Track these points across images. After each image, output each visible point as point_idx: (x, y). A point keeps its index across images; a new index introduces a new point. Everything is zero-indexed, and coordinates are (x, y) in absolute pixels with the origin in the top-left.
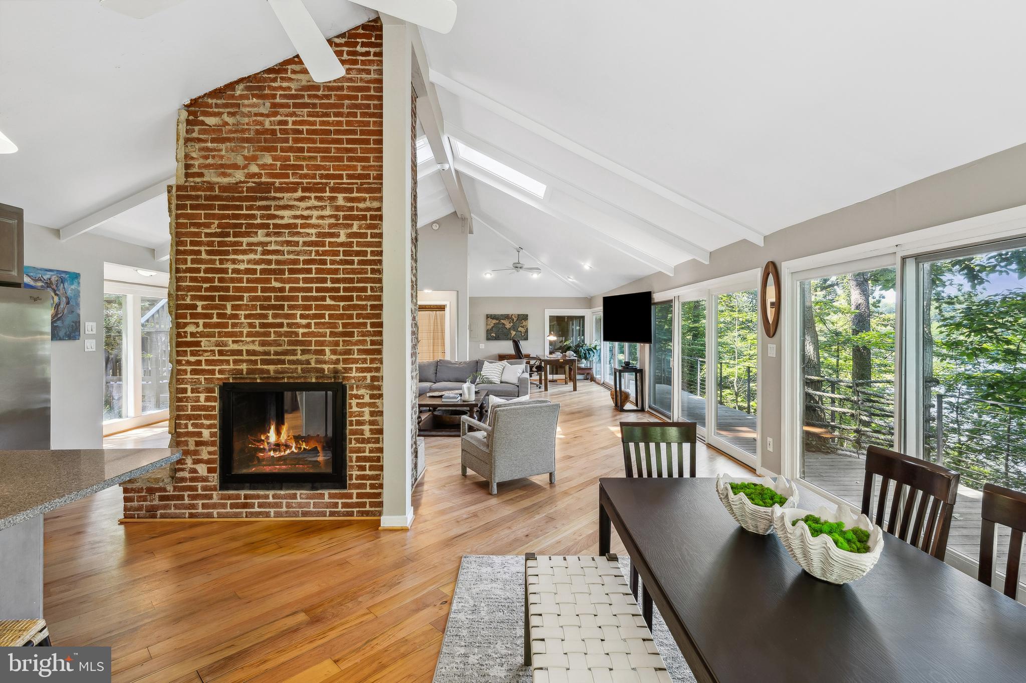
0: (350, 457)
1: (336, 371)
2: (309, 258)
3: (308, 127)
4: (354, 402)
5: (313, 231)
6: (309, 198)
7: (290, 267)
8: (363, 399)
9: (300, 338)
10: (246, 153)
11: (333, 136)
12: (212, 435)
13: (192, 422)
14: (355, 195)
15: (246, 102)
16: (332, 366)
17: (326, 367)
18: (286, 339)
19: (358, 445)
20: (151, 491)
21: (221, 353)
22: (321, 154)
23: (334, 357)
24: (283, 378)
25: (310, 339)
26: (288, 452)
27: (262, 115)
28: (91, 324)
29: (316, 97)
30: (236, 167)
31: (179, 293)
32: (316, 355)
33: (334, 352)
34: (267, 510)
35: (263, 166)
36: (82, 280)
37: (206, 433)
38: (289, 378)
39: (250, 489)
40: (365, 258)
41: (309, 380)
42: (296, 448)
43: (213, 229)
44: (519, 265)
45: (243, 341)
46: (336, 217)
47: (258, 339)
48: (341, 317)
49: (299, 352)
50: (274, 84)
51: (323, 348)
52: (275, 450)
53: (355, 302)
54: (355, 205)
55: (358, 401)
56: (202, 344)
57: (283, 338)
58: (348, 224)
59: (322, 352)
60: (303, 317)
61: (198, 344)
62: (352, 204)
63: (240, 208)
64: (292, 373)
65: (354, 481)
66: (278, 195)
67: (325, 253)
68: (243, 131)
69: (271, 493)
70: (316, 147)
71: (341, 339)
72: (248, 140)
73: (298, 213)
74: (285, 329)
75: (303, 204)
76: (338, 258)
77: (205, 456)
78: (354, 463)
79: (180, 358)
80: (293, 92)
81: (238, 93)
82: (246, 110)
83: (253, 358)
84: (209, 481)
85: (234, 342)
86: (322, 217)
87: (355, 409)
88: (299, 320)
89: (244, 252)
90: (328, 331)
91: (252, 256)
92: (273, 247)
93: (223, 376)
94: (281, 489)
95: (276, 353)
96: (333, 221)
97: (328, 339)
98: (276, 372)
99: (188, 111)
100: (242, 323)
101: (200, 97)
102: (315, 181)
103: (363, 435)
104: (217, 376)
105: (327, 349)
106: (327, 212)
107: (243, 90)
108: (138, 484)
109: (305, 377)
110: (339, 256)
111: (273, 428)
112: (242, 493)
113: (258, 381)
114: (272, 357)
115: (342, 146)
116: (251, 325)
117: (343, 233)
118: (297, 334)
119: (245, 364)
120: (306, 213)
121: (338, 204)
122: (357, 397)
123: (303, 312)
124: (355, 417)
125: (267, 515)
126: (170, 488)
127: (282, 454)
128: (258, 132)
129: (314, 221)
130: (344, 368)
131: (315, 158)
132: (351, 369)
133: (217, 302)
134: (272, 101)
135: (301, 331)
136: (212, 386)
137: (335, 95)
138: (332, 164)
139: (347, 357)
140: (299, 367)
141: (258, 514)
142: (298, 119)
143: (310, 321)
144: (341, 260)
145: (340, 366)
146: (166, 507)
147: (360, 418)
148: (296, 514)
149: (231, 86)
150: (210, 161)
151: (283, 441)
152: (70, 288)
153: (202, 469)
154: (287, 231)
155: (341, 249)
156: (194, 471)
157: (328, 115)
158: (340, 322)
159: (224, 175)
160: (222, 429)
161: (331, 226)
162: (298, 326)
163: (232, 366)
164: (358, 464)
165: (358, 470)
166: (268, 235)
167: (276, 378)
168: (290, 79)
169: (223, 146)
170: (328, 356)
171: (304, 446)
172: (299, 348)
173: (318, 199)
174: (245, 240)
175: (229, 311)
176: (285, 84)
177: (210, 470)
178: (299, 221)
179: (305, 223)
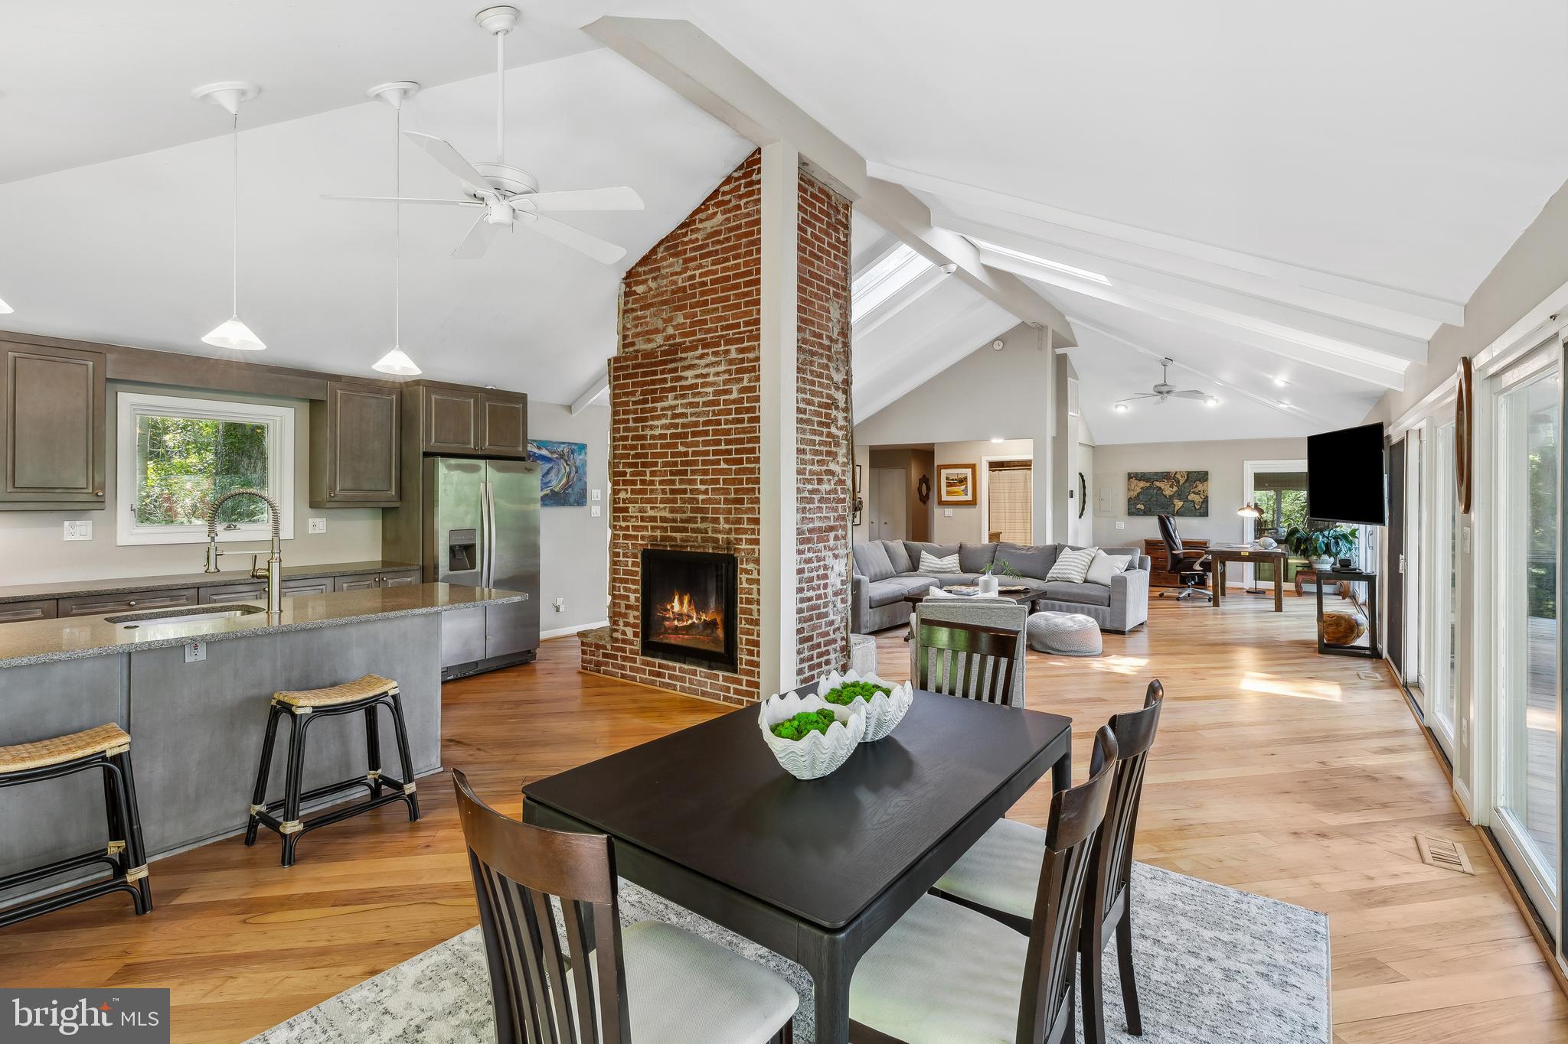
0: (740, 638)
1: (729, 542)
2: (707, 419)
3: (711, 277)
4: (744, 577)
5: (710, 390)
6: (707, 354)
7: (692, 429)
8: (751, 574)
9: (700, 505)
10: (664, 316)
11: (732, 282)
12: (637, 599)
13: (623, 585)
14: (746, 344)
15: (665, 263)
16: (725, 536)
17: (720, 536)
18: (689, 506)
19: (747, 626)
20: (598, 647)
21: (643, 519)
22: (722, 304)
23: (727, 526)
24: (687, 546)
25: (707, 506)
26: (690, 622)
27: (676, 274)
28: (596, 491)
29: (719, 242)
30: (657, 331)
31: (616, 461)
32: (713, 523)
33: (727, 521)
34: (675, 683)
35: (676, 327)
36: (589, 450)
37: (632, 596)
38: (692, 547)
39: (664, 658)
40: (753, 415)
41: (707, 551)
42: (697, 619)
43: (638, 397)
44: (1164, 389)
45: (657, 508)
46: (729, 372)
47: (668, 505)
48: (733, 482)
49: (699, 520)
50: (685, 239)
51: (718, 516)
52: (679, 620)
53: (745, 465)
54: (745, 355)
55: (747, 576)
56: (630, 510)
57: (687, 505)
58: (739, 378)
59: (716, 520)
60: (703, 482)
61: (626, 510)
62: (743, 356)
63: (655, 373)
64: (693, 541)
65: (744, 666)
66: (684, 355)
67: (720, 412)
68: (662, 294)
69: (678, 665)
70: (718, 297)
71: (733, 506)
72: (665, 303)
73: (699, 372)
74: (688, 495)
75: (702, 362)
76: (730, 417)
77: (631, 620)
78: (744, 646)
79: (615, 523)
80: (700, 243)
81: (660, 255)
82: (664, 272)
83: (665, 525)
84: (634, 645)
85: (652, 508)
86: (717, 374)
87: (745, 585)
88: (699, 486)
89: (659, 418)
90: (722, 497)
91: (664, 421)
92: (680, 410)
93: (644, 542)
94: (684, 663)
95: (682, 521)
96: (726, 376)
97: (722, 506)
98: (682, 540)
99: (625, 283)
100: (657, 489)
101: (633, 268)
102: (717, 334)
103: (752, 615)
104: (640, 542)
105: (721, 517)
106: (722, 368)
107: (663, 252)
108: (589, 639)
109: (704, 547)
110: (732, 414)
111: (677, 597)
112: (657, 661)
113: (668, 549)
114: (679, 524)
115: (740, 291)
116: (664, 492)
117: (735, 388)
118: (697, 500)
119: (659, 531)
120: (704, 371)
121: (731, 357)
122: (747, 572)
123: (702, 477)
124: (745, 594)
125: (674, 687)
126: (609, 647)
127: (685, 624)
128: (673, 292)
129: (711, 379)
130: (735, 539)
131: (716, 309)
132: (741, 539)
133: (640, 469)
134: (683, 257)
135: (701, 497)
136: (636, 551)
137: (734, 236)
138: (730, 313)
139: (738, 526)
140: (699, 535)
141: (668, 685)
142: (703, 270)
143: (708, 487)
144: (733, 418)
145: (733, 536)
146: (607, 664)
147: (749, 596)
148: (695, 692)
149: (654, 251)
150: (639, 329)
151: (686, 611)
152: (579, 458)
153: (629, 631)
154: (690, 392)
155: (733, 407)
156: (624, 633)
157: (727, 260)
158: (732, 487)
159: (649, 341)
160: (643, 594)
161: (726, 382)
162: (699, 492)
163: (650, 533)
164: (747, 647)
165: (747, 655)
166: (676, 398)
167: (682, 547)
168: (698, 230)
169: (648, 313)
170: (723, 525)
171: (704, 617)
172: (699, 515)
173: (715, 354)
174: (659, 405)
175: (648, 478)
176: (694, 236)
177: (635, 634)
178: (700, 381)
179: (705, 382)
